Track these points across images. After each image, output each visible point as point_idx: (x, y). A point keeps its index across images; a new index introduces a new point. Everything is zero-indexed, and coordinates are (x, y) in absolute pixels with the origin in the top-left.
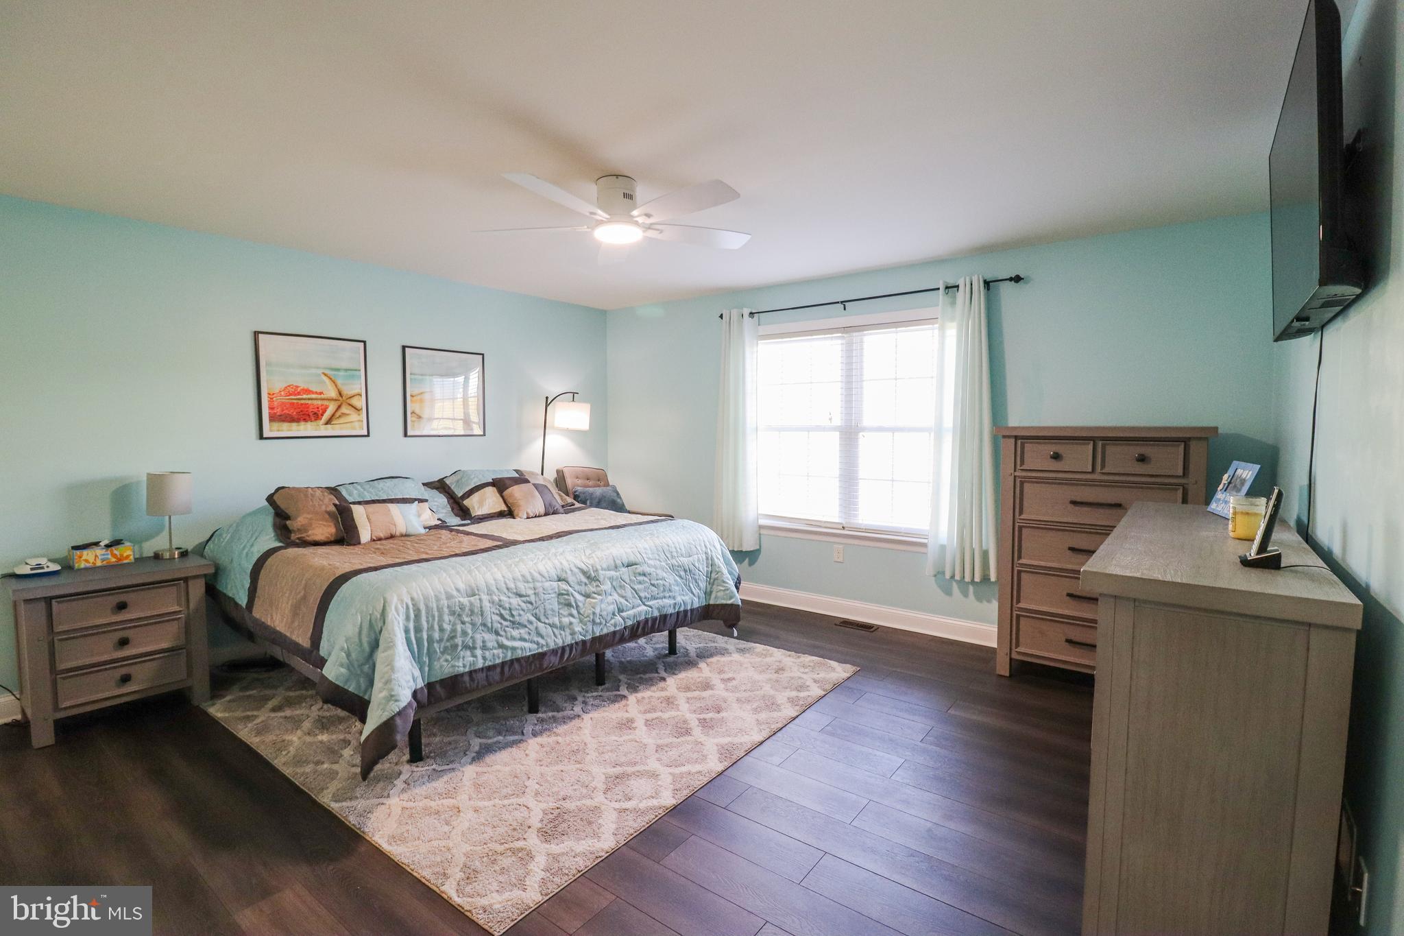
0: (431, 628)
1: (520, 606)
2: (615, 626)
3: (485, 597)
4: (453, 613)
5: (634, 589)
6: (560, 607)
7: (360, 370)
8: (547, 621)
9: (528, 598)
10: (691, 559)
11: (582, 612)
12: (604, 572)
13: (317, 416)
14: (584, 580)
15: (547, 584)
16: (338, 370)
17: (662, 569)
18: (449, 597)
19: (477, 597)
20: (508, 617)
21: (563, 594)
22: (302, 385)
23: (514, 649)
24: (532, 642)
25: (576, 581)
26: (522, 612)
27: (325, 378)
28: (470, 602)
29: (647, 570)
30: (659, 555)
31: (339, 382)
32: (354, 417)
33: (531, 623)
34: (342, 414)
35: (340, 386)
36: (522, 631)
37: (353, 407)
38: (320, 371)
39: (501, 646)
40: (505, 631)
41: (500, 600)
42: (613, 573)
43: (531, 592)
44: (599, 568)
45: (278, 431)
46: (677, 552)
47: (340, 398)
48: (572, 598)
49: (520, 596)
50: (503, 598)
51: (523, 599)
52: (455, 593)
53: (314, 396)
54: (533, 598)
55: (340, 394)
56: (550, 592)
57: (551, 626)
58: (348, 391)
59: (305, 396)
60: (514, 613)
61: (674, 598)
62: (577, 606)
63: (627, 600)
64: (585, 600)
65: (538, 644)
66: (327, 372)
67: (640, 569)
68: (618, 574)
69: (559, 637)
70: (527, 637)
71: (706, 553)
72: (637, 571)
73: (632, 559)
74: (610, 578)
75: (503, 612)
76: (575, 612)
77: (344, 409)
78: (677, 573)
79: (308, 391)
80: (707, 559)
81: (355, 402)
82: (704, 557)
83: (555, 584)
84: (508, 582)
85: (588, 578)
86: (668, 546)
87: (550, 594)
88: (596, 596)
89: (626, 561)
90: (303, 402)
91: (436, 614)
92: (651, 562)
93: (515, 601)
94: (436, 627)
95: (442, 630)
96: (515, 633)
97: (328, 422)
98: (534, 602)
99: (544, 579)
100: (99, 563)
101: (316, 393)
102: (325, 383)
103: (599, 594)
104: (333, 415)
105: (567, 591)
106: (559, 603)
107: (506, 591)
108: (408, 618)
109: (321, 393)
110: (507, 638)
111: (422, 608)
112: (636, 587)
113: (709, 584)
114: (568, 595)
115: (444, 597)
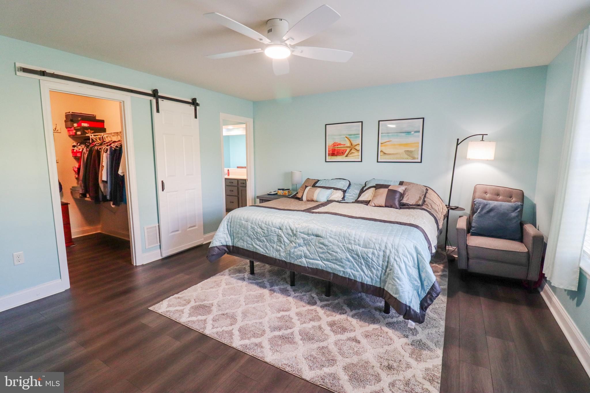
0: (233, 227)
1: (260, 232)
2: (301, 262)
3: (249, 224)
4: (240, 225)
5: (316, 250)
6: (278, 241)
7: (359, 134)
8: (271, 244)
9: (264, 231)
10: (366, 250)
11: (286, 248)
12: (300, 234)
13: (343, 153)
14: (291, 234)
15: (273, 229)
16: (351, 135)
17: (338, 246)
18: (241, 220)
19: (247, 223)
20: (256, 235)
21: (279, 236)
22: (339, 142)
23: (256, 249)
24: (264, 250)
25: (286, 233)
26: (261, 236)
27: (346, 139)
28: (245, 223)
29: (326, 243)
30: (339, 238)
31: (351, 140)
32: (356, 154)
33: (264, 241)
34: (352, 152)
35: (352, 142)
36: (260, 243)
37: (356, 149)
38: (344, 136)
39: (252, 245)
40: (254, 240)
41: (254, 227)
42: (306, 236)
43: (265, 229)
44: (298, 230)
45: (331, 159)
46: (355, 241)
47: (352, 146)
48: (282, 239)
49: (262, 229)
50: (256, 227)
51: (262, 230)
52: (242, 219)
53: (342, 146)
54: (266, 232)
55: (352, 144)
56: (273, 232)
57: (272, 247)
58: (354, 143)
59: (339, 146)
60: (258, 234)
61: (343, 267)
62: (285, 245)
63: (310, 254)
64: (289, 243)
65: (265, 251)
66: (347, 136)
67: (322, 240)
68: (308, 238)
69: (275, 253)
70: (262, 247)
71: (384, 251)
72: (320, 241)
73: (319, 233)
74: (303, 238)
75: (254, 232)
76: (283, 246)
77: (352, 151)
78: (350, 254)
79: (340, 144)
80: (384, 256)
81: (357, 148)
82: (381, 253)
83: (277, 230)
84: (259, 221)
85: (293, 233)
86: (349, 235)
87: (273, 233)
88: (294, 243)
89: (315, 233)
90: (338, 148)
91: (235, 223)
92: (331, 240)
93: (259, 230)
94: (235, 228)
95: (236, 230)
96: (258, 242)
97: (347, 156)
98: (266, 234)
99: (272, 226)
100: (282, 194)
101: (343, 145)
102: (346, 141)
103: (295, 244)
104: (349, 153)
105: (281, 235)
106: (278, 239)
107: (257, 225)
108: (228, 222)
109: (345, 145)
110: (255, 243)
111: (233, 220)
112: (317, 249)
113: (385, 274)
114: (281, 237)
115: (239, 219)
